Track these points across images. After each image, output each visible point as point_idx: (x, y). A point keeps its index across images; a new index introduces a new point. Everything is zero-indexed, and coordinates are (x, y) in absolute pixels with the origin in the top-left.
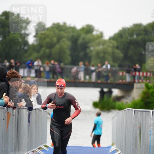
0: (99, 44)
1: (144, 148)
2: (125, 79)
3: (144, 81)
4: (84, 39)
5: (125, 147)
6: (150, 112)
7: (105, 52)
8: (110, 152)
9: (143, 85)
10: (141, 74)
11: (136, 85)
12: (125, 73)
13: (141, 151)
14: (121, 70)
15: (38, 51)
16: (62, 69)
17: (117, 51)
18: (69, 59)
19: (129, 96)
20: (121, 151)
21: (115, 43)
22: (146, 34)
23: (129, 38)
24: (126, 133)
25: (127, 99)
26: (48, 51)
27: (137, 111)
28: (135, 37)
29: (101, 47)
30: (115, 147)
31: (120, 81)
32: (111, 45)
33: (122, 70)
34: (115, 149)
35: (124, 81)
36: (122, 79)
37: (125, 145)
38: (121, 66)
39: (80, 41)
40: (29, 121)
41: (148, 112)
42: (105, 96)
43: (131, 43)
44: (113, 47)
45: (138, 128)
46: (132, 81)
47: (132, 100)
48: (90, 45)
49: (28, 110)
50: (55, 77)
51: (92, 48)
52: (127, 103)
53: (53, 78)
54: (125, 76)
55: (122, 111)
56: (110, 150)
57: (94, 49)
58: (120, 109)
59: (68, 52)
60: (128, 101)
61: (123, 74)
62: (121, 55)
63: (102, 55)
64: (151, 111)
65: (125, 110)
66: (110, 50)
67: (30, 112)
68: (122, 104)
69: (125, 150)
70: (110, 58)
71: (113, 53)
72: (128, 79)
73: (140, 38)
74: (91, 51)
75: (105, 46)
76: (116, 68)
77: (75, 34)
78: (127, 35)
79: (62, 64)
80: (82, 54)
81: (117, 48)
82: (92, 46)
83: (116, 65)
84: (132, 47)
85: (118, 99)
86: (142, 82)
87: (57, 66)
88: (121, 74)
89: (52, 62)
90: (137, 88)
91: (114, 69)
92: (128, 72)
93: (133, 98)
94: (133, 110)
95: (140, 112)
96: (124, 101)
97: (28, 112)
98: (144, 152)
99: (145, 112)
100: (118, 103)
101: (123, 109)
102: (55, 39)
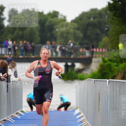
0: (63, 26)
1: (102, 111)
2: (85, 55)
3: (100, 56)
4: (50, 22)
5: (87, 110)
6: (106, 81)
7: (68, 33)
8: (74, 115)
9: (100, 59)
10: (98, 50)
11: (94, 60)
12: (84, 50)
13: (100, 113)
14: (81, 47)
15: (13, 33)
16: (33, 47)
17: (78, 32)
18: (38, 39)
19: (88, 68)
20: (83, 113)
21: (76, 25)
22: (101, 17)
23: (87, 21)
24: (87, 99)
26: (20, 32)
27: (96, 81)
28: (92, 19)
29: (64, 29)
30: (79, 111)
31: (81, 56)
32: (73, 27)
33: (83, 48)
34: (79, 112)
35: (84, 56)
36: (83, 55)
37: (87, 108)
38: (81, 44)
39: (47, 24)
40: (7, 91)
41: (105, 81)
42: (69, 69)
43: (89, 25)
44: (74, 29)
45: (97, 95)
46: (91, 56)
47: (91, 72)
48: (55, 27)
49: (7, 82)
50: (28, 54)
51: (57, 30)
52: (87, 74)
53: (26, 55)
54: (85, 52)
55: (83, 81)
56: (74, 113)
57: (59, 30)
58: (82, 79)
59: (38, 33)
60: (88, 72)
61: (83, 50)
62: (81, 35)
63: (65, 35)
64: (108, 80)
65: (86, 80)
66: (72, 31)
67: (8, 83)
68: (83, 75)
69: (87, 113)
70: (72, 37)
71: (75, 33)
72: (88, 54)
73: (96, 20)
74: (57, 32)
75: (68, 28)
76: (77, 46)
77: (42, 18)
78: (86, 18)
79: (33, 44)
80: (49, 34)
81: (78, 29)
82: (57, 28)
83: (77, 43)
84: (90, 28)
85: (80, 71)
86: (99, 57)
87: (29, 45)
88: (81, 50)
89: (25, 42)
90: (95, 62)
91: (76, 46)
92: (87, 49)
93: (92, 70)
94: (93, 80)
95: (98, 82)
96: (85, 72)
97: (6, 84)
98: (102, 114)
99: (102, 82)
100: (80, 75)
101: (85, 80)
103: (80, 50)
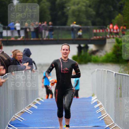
7: (79, 11)
11: (108, 41)
17: (91, 10)
18: (49, 18)
19: (102, 50)
25: (101, 52)
31: (95, 37)
32: (84, 4)
44: (86, 6)
47: (105, 53)
52: (101, 56)
57: (70, 8)
58: (96, 62)
60: (101, 54)
62: (94, 13)
68: (97, 57)
71: (87, 11)
74: (68, 10)
82: (69, 6)
86: (113, 37)
88: (95, 31)
96: (99, 54)
100: (93, 57)
103: (93, 31)
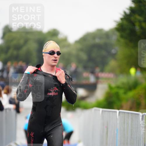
26: (15, 52)
41: (115, 112)
60: (92, 100)
85: (83, 98)
88: (85, 75)
94: (100, 110)
102: (22, 42)
